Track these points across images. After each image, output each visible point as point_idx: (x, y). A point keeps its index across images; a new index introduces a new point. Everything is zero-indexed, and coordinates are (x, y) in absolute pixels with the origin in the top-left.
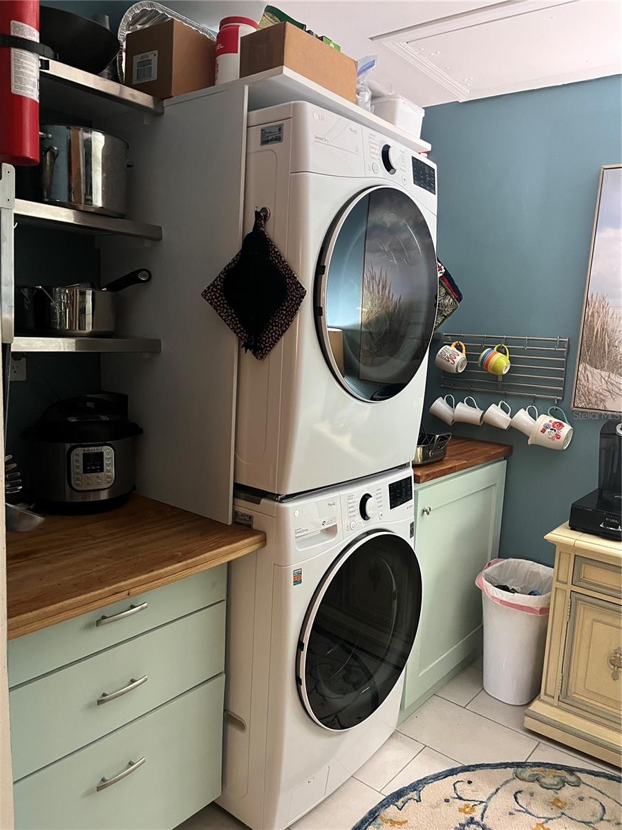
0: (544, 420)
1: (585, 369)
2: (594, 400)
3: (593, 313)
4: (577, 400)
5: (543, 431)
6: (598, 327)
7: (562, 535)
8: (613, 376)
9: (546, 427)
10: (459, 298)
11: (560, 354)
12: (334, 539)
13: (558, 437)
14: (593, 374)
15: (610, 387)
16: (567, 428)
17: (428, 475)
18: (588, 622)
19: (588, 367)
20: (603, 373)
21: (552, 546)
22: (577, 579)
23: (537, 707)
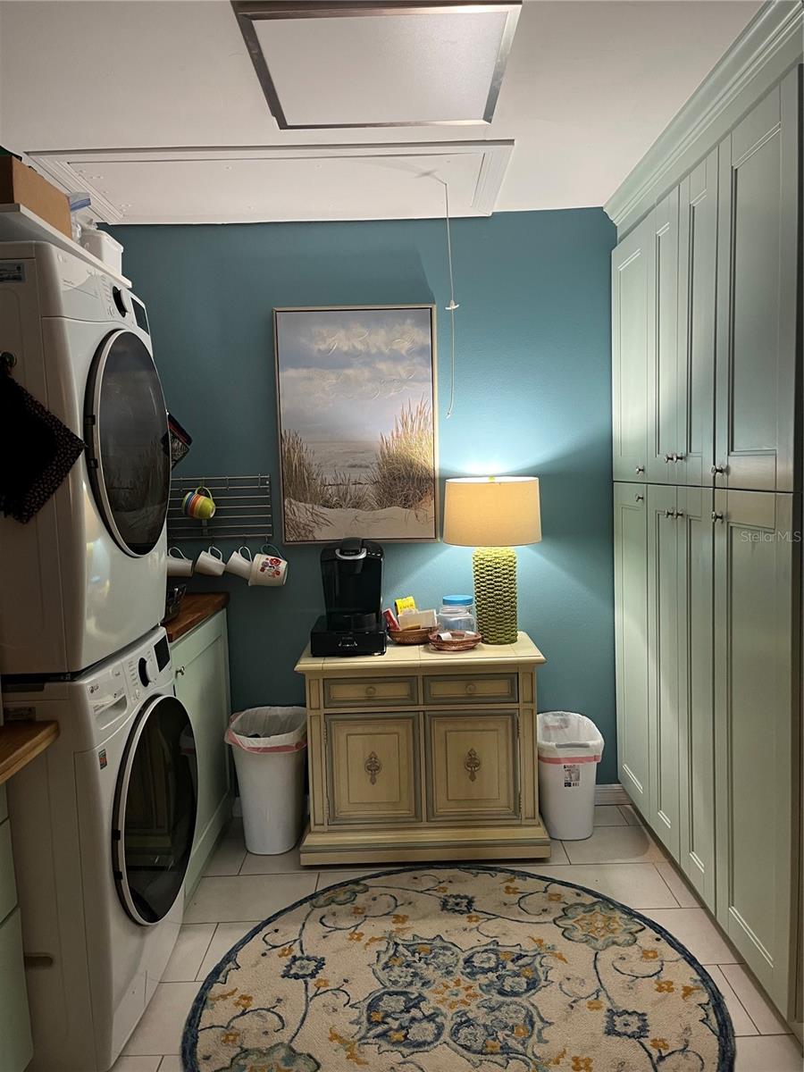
0: (260, 559)
1: (290, 503)
2: (303, 532)
3: (288, 449)
4: (288, 535)
5: (263, 570)
6: (295, 462)
7: (307, 664)
8: (316, 507)
9: (265, 565)
10: (189, 441)
11: (263, 491)
12: (125, 712)
13: (278, 573)
14: (298, 508)
15: (316, 518)
16: (283, 565)
17: (177, 632)
18: (343, 739)
19: (292, 500)
20: (307, 506)
21: (301, 676)
22: (329, 701)
23: (310, 840)
